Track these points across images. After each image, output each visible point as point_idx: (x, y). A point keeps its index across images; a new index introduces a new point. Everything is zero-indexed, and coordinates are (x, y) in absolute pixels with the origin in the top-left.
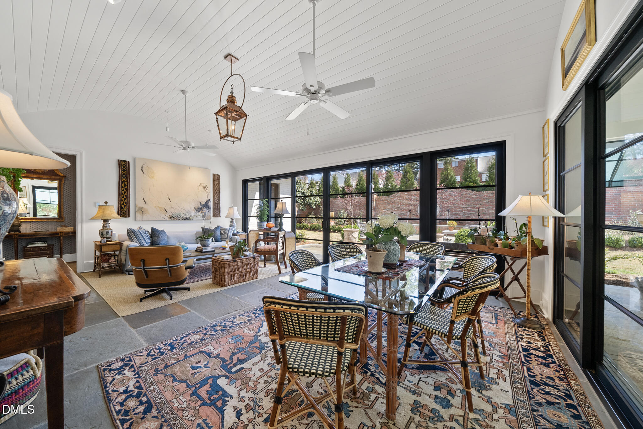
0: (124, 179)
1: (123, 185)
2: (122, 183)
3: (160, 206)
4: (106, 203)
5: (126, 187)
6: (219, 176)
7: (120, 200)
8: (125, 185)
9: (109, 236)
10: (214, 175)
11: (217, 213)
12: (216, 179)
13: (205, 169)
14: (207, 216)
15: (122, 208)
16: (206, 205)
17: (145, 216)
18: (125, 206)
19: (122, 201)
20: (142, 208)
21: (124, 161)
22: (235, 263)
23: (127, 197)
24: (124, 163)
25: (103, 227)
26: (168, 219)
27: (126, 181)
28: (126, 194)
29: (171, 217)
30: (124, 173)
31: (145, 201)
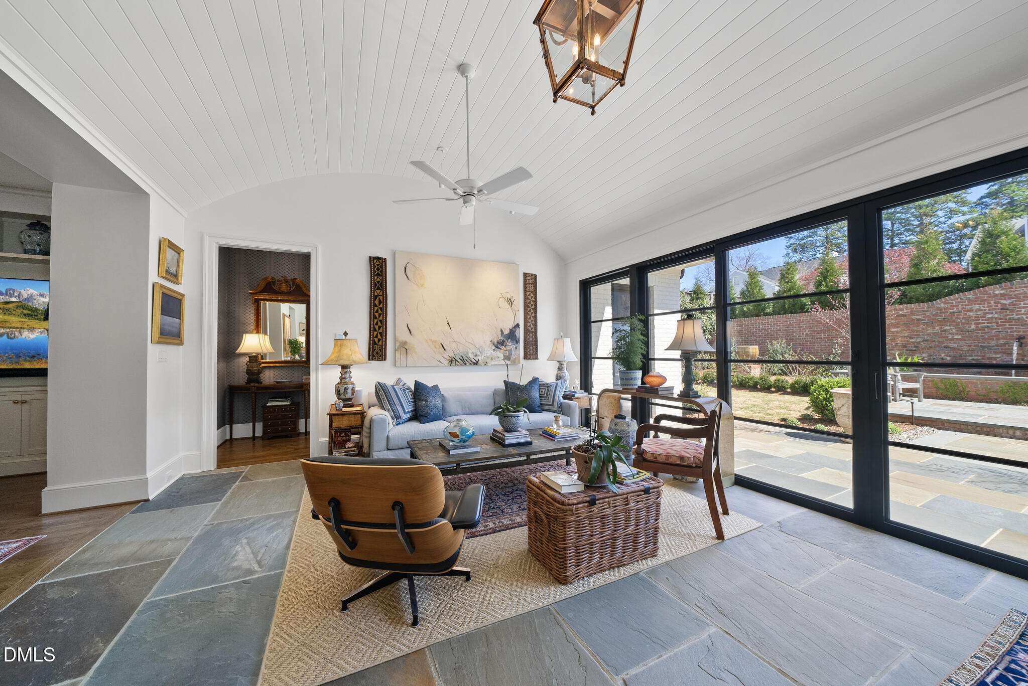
0: (378, 291)
1: (377, 302)
2: (375, 297)
3: (434, 339)
4: (346, 334)
5: (381, 306)
6: (535, 276)
7: (372, 330)
8: (380, 302)
9: (349, 395)
10: (525, 275)
11: (531, 352)
12: (530, 282)
13: (510, 264)
14: (513, 357)
15: (375, 343)
16: (512, 336)
17: (409, 358)
18: (379, 340)
19: (376, 330)
20: (406, 343)
21: (378, 258)
22: (595, 509)
23: (384, 322)
24: (378, 263)
25: (341, 378)
26: (446, 363)
27: (381, 294)
28: (381, 318)
29: (452, 360)
30: (378, 280)
31: (409, 330)
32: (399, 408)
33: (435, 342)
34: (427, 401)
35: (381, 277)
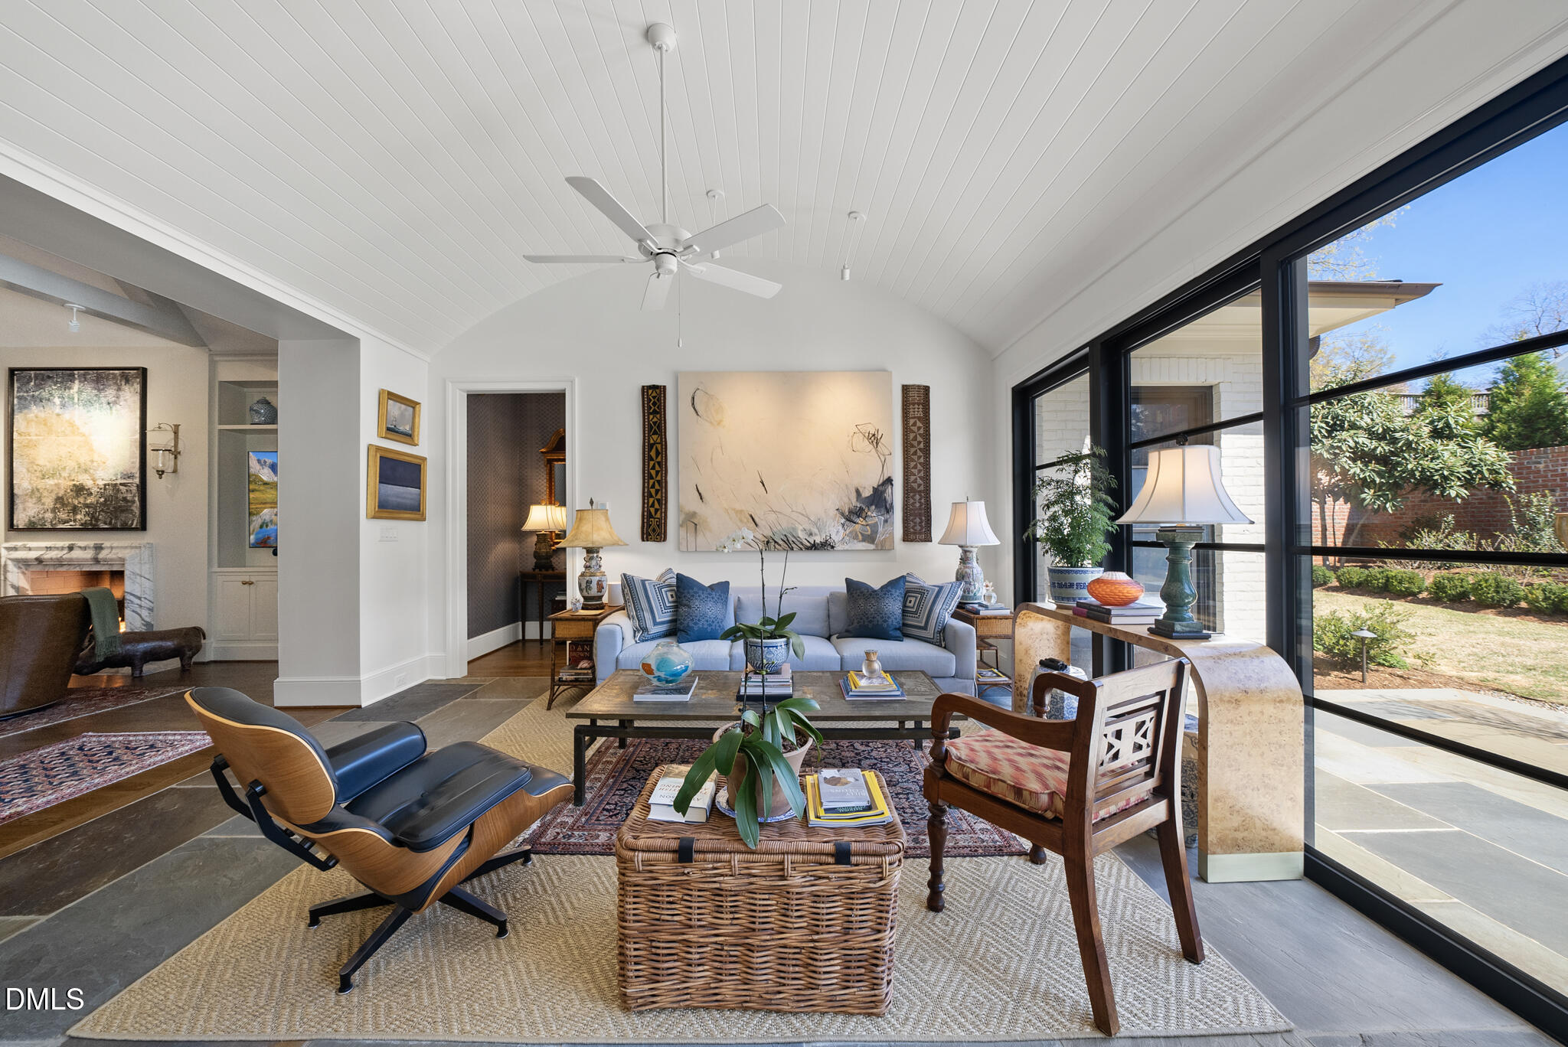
0: (655, 437)
1: (653, 453)
2: (651, 446)
3: (738, 507)
4: (592, 502)
5: (659, 459)
6: (927, 389)
7: (646, 495)
8: (658, 453)
9: (594, 592)
10: (906, 389)
11: (918, 526)
12: (916, 400)
13: (874, 374)
14: (880, 537)
15: (650, 516)
16: (878, 499)
17: (700, 538)
18: (656, 511)
19: (651, 496)
20: (694, 514)
21: (654, 387)
23: (663, 484)
24: (654, 394)
25: (586, 567)
26: (760, 547)
27: (659, 441)
28: (659, 478)
29: (768, 542)
30: (655, 420)
31: (700, 494)
32: (647, 615)
33: (741, 511)
34: (689, 607)
35: (658, 416)
